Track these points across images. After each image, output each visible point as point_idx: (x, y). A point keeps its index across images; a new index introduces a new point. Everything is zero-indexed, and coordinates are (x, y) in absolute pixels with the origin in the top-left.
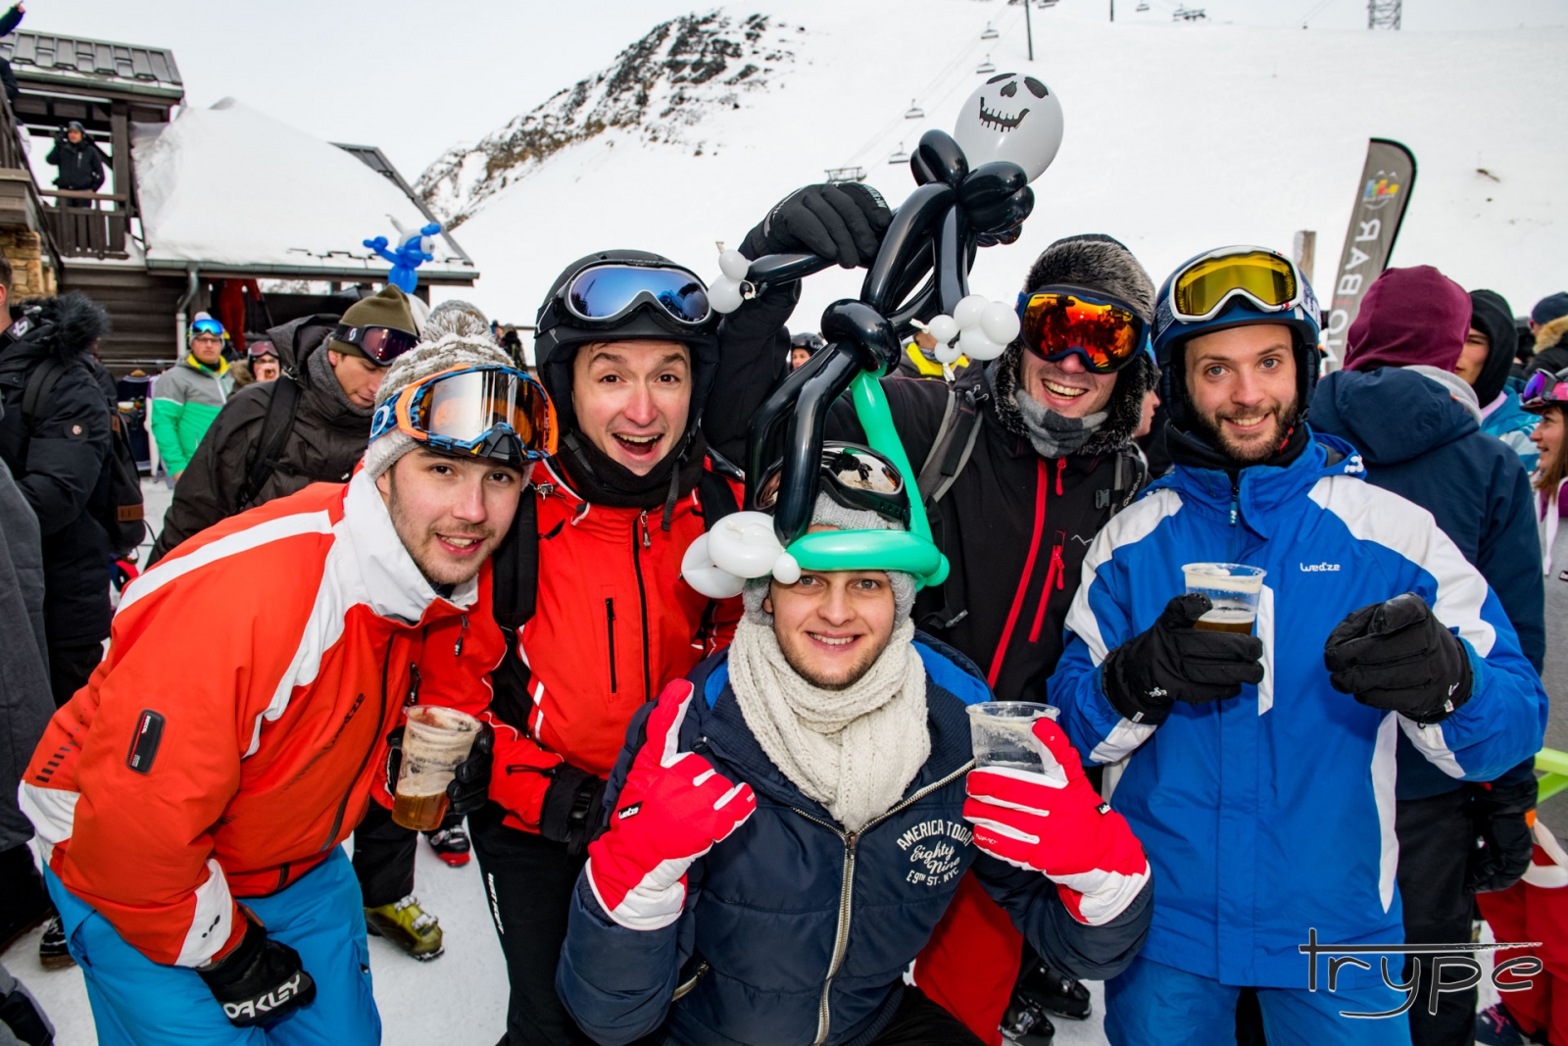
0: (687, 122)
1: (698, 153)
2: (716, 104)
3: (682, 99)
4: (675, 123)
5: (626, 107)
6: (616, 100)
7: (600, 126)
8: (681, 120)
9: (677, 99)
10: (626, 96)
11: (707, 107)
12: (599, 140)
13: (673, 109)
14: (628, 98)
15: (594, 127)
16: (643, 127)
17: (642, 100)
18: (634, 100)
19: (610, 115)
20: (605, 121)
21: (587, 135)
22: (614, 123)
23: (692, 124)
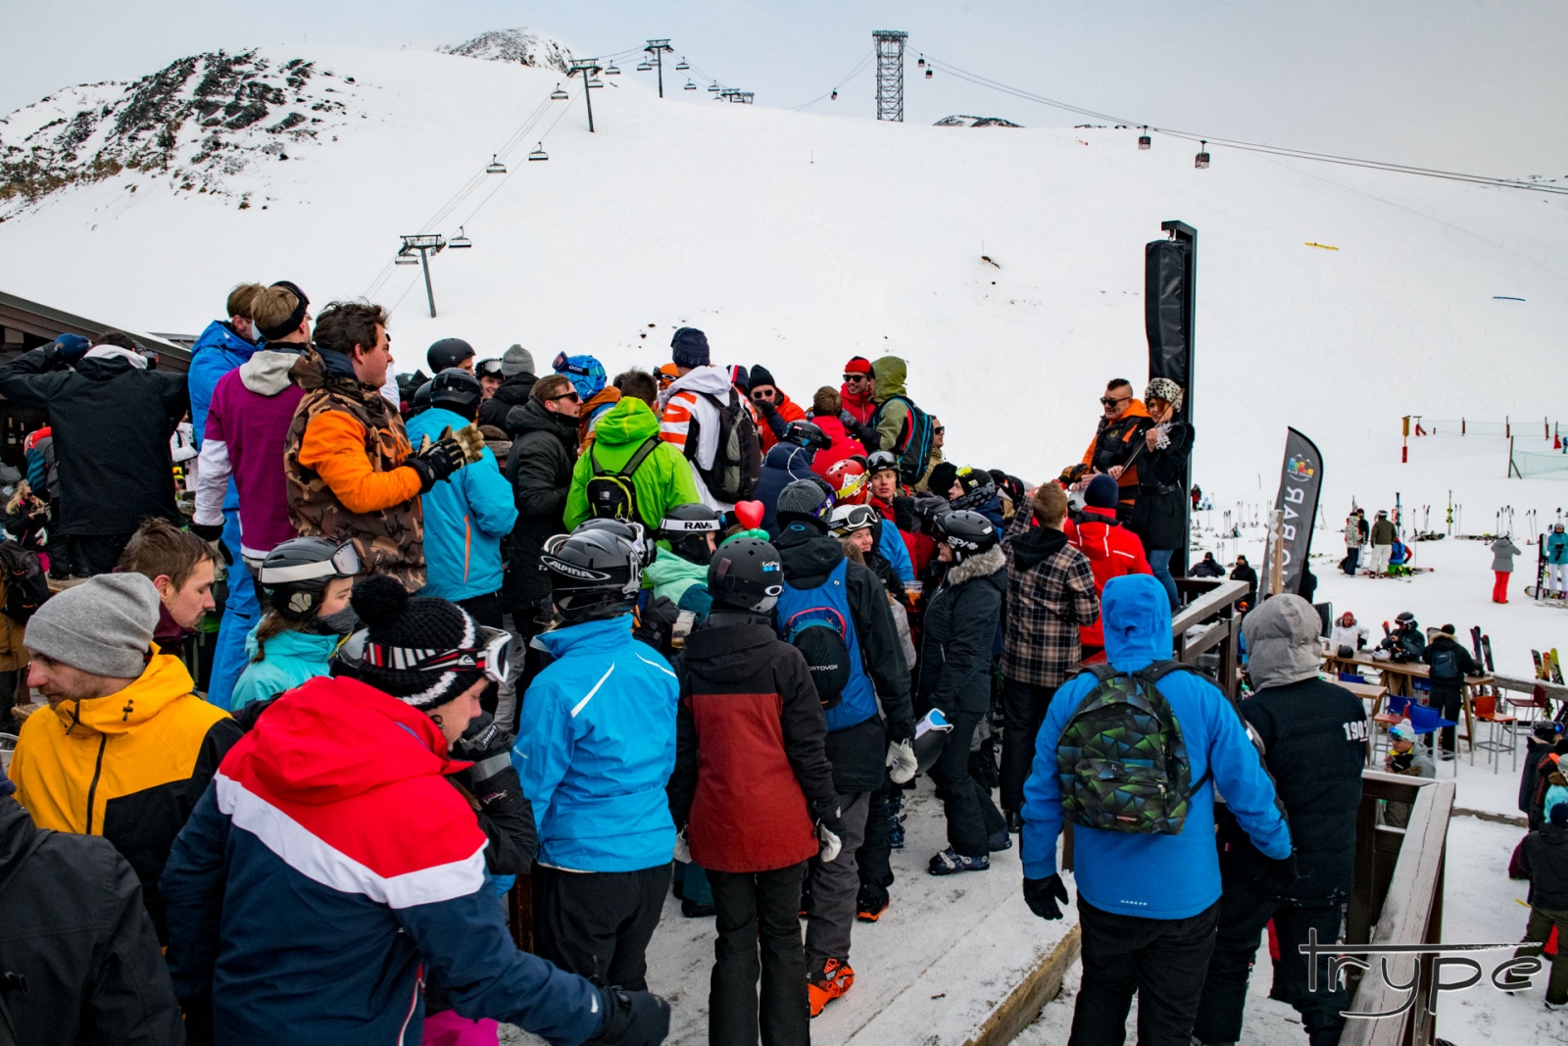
0: (226, 171)
1: (244, 206)
2: (259, 152)
3: (217, 145)
4: (210, 171)
5: (146, 148)
6: (132, 139)
7: (115, 168)
8: (217, 168)
9: (211, 144)
10: (143, 134)
11: (248, 155)
12: (113, 183)
13: (209, 155)
14: (149, 137)
15: (105, 167)
16: (171, 172)
17: (168, 142)
18: (156, 140)
19: (126, 156)
20: (120, 161)
21: (97, 176)
22: (132, 164)
23: (232, 173)
